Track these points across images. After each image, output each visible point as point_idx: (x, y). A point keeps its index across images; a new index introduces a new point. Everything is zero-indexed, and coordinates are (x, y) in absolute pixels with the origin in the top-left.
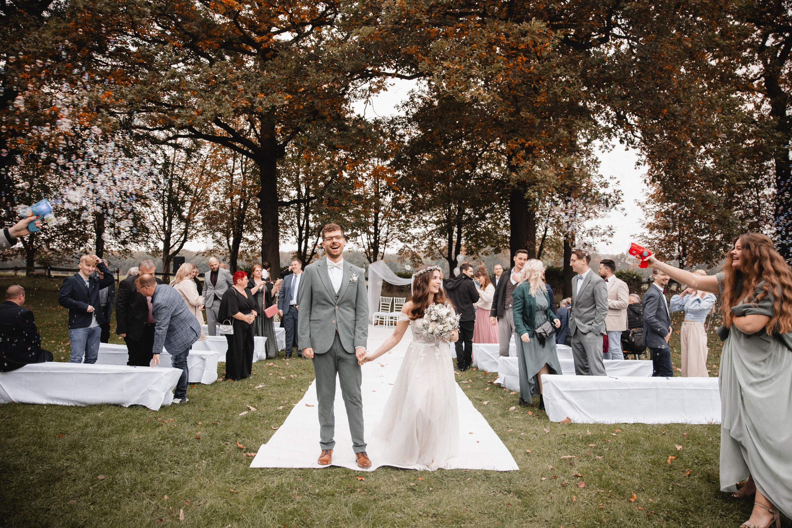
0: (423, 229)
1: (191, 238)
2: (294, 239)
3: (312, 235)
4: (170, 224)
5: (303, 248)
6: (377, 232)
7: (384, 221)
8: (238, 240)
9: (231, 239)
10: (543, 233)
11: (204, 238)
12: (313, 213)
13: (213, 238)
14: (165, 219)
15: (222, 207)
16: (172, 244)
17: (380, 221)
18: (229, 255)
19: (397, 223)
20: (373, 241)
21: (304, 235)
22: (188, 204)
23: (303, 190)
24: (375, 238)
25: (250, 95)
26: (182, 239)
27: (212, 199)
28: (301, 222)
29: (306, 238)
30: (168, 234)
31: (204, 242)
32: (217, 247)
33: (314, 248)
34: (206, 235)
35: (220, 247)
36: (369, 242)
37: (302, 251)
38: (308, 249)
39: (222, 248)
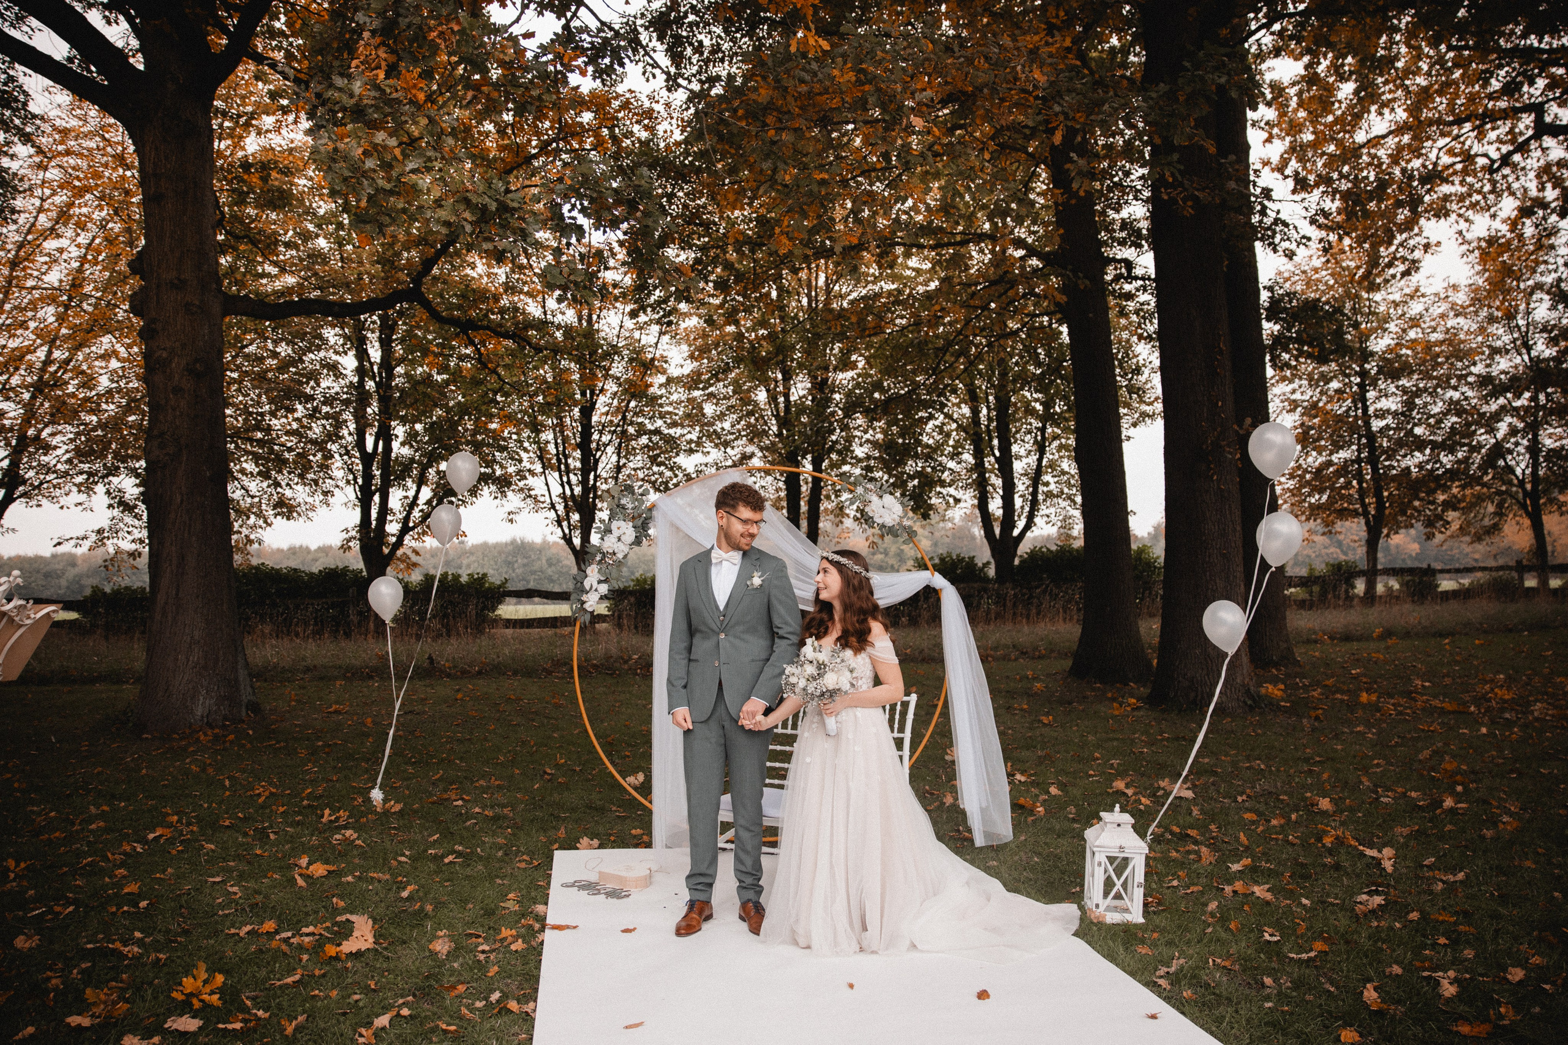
0: (715, 455)
2: (350, 493)
3: (401, 477)
5: (374, 514)
6: (589, 464)
7: (605, 438)
10: (1033, 459)
11: (82, 497)
12: (404, 420)
13: (109, 494)
17: (595, 436)
19: (644, 440)
20: (578, 490)
21: (377, 481)
23: (375, 353)
24: (584, 482)
28: (369, 442)
29: (385, 486)
31: (80, 508)
32: (121, 520)
33: (409, 513)
34: (87, 488)
35: (129, 520)
36: (568, 492)
37: (374, 523)
38: (389, 518)
39: (137, 523)
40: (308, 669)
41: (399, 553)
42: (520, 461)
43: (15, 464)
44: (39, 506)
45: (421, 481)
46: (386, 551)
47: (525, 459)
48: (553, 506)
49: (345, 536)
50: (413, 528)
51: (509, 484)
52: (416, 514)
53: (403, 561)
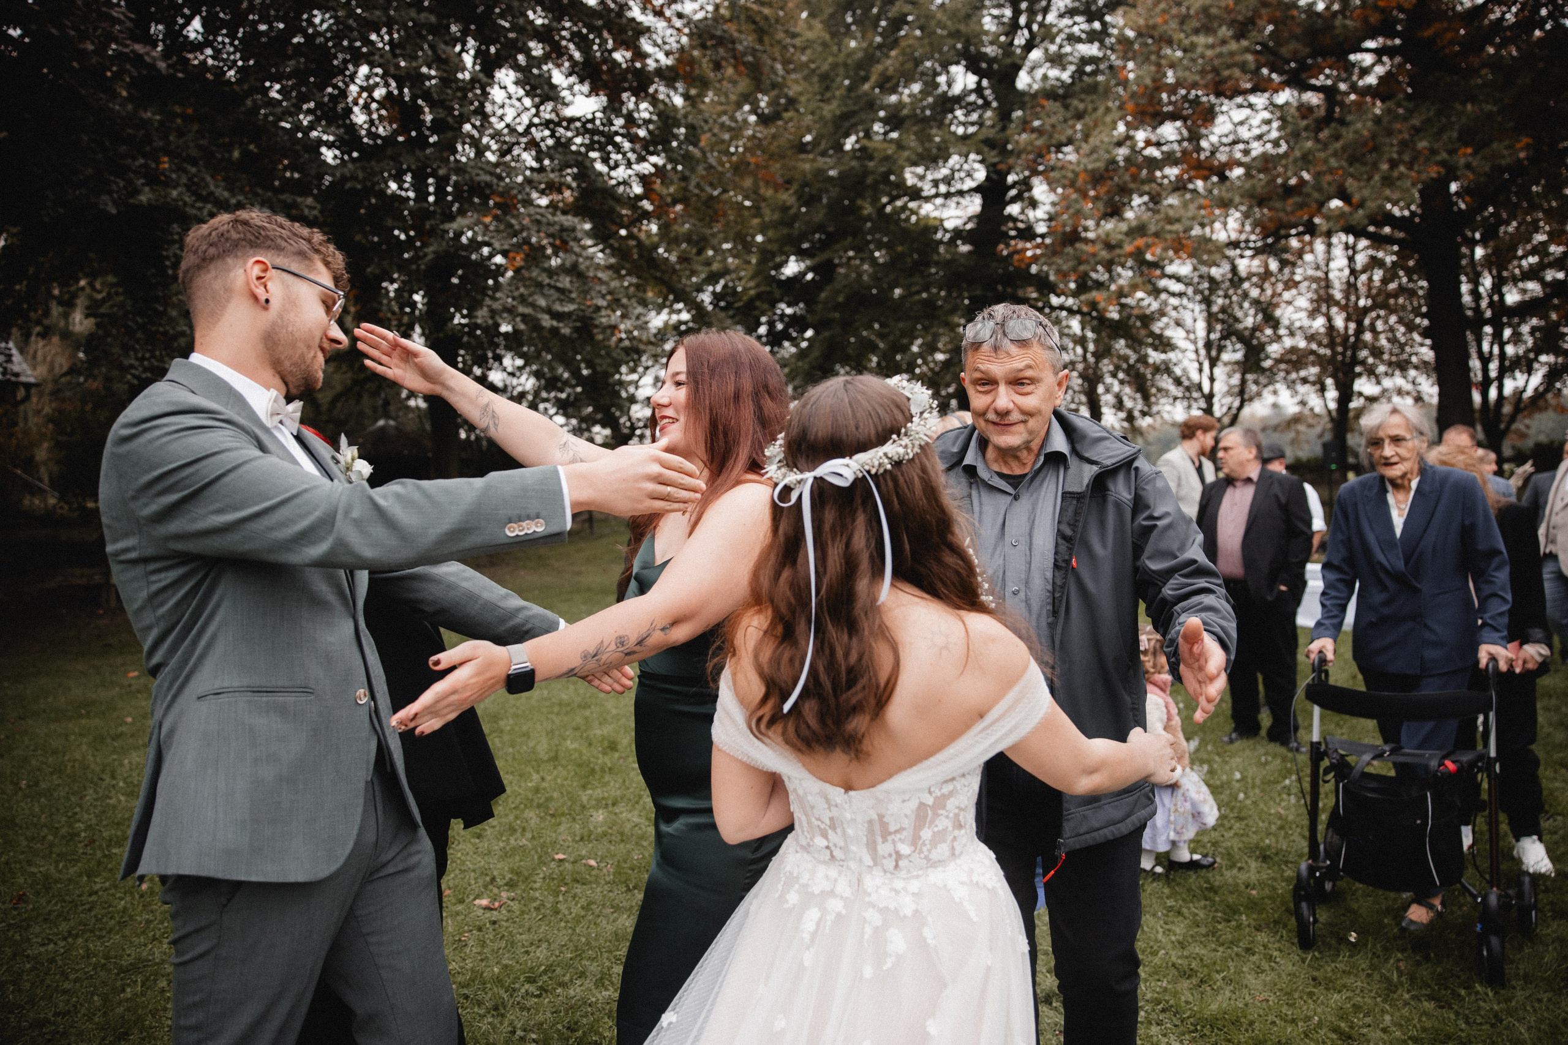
1: (1251, 399)
3: (1514, 371)
4: (1212, 379)
8: (1346, 394)
9: (1332, 394)
14: (1201, 370)
18: (1329, 426)
21: (1492, 375)
25: (1444, 155)
26: (1237, 404)
28: (1486, 347)
29: (1500, 379)
30: (1209, 398)
41: (1514, 427)
45: (1530, 371)
46: (1502, 426)
50: (1523, 410)
52: (1526, 399)
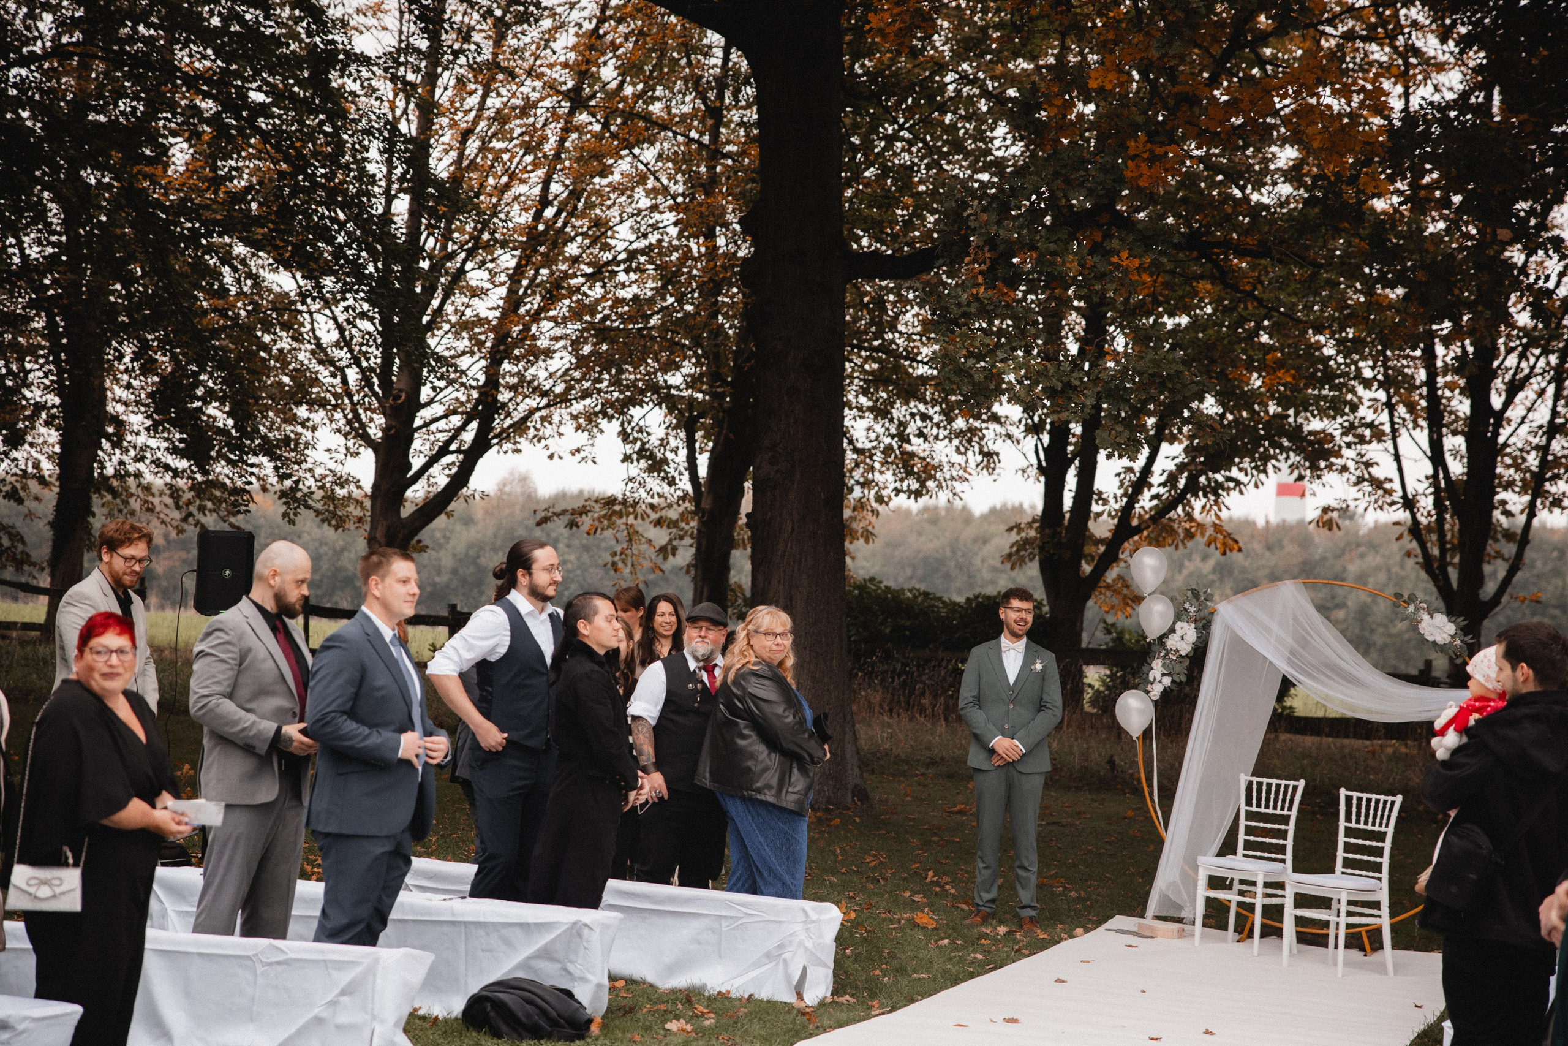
5: (1068, 501)
6: (1485, 420)
11: (582, 438)
13: (624, 436)
15: (669, 277)
16: (417, 463)
20: (1457, 468)
22: (507, 260)
24: (1474, 452)
26: (468, 436)
27: (623, 237)
29: (1091, 449)
30: (402, 412)
31: (578, 457)
32: (643, 484)
33: (1132, 498)
34: (589, 421)
35: (655, 484)
36: (1441, 475)
37: (1067, 516)
38: (1096, 508)
39: (666, 489)
40: (932, 763)
41: (1111, 575)
42: (1354, 408)
43: (492, 382)
44: (518, 451)
46: (1087, 568)
47: (1367, 403)
48: (1409, 503)
49: (1014, 537)
50: (1138, 530)
51: (1326, 455)
52: (1146, 502)
53: (1117, 592)
